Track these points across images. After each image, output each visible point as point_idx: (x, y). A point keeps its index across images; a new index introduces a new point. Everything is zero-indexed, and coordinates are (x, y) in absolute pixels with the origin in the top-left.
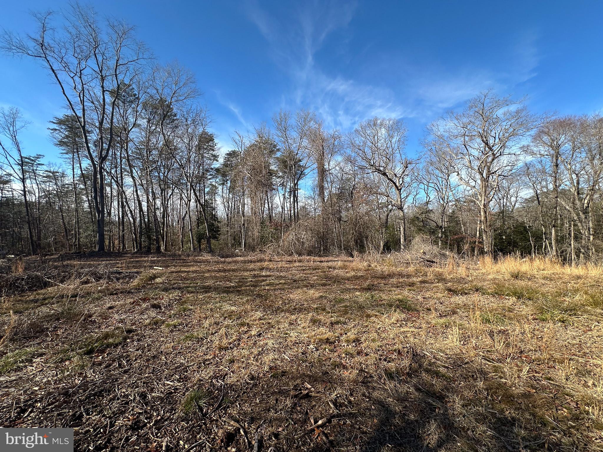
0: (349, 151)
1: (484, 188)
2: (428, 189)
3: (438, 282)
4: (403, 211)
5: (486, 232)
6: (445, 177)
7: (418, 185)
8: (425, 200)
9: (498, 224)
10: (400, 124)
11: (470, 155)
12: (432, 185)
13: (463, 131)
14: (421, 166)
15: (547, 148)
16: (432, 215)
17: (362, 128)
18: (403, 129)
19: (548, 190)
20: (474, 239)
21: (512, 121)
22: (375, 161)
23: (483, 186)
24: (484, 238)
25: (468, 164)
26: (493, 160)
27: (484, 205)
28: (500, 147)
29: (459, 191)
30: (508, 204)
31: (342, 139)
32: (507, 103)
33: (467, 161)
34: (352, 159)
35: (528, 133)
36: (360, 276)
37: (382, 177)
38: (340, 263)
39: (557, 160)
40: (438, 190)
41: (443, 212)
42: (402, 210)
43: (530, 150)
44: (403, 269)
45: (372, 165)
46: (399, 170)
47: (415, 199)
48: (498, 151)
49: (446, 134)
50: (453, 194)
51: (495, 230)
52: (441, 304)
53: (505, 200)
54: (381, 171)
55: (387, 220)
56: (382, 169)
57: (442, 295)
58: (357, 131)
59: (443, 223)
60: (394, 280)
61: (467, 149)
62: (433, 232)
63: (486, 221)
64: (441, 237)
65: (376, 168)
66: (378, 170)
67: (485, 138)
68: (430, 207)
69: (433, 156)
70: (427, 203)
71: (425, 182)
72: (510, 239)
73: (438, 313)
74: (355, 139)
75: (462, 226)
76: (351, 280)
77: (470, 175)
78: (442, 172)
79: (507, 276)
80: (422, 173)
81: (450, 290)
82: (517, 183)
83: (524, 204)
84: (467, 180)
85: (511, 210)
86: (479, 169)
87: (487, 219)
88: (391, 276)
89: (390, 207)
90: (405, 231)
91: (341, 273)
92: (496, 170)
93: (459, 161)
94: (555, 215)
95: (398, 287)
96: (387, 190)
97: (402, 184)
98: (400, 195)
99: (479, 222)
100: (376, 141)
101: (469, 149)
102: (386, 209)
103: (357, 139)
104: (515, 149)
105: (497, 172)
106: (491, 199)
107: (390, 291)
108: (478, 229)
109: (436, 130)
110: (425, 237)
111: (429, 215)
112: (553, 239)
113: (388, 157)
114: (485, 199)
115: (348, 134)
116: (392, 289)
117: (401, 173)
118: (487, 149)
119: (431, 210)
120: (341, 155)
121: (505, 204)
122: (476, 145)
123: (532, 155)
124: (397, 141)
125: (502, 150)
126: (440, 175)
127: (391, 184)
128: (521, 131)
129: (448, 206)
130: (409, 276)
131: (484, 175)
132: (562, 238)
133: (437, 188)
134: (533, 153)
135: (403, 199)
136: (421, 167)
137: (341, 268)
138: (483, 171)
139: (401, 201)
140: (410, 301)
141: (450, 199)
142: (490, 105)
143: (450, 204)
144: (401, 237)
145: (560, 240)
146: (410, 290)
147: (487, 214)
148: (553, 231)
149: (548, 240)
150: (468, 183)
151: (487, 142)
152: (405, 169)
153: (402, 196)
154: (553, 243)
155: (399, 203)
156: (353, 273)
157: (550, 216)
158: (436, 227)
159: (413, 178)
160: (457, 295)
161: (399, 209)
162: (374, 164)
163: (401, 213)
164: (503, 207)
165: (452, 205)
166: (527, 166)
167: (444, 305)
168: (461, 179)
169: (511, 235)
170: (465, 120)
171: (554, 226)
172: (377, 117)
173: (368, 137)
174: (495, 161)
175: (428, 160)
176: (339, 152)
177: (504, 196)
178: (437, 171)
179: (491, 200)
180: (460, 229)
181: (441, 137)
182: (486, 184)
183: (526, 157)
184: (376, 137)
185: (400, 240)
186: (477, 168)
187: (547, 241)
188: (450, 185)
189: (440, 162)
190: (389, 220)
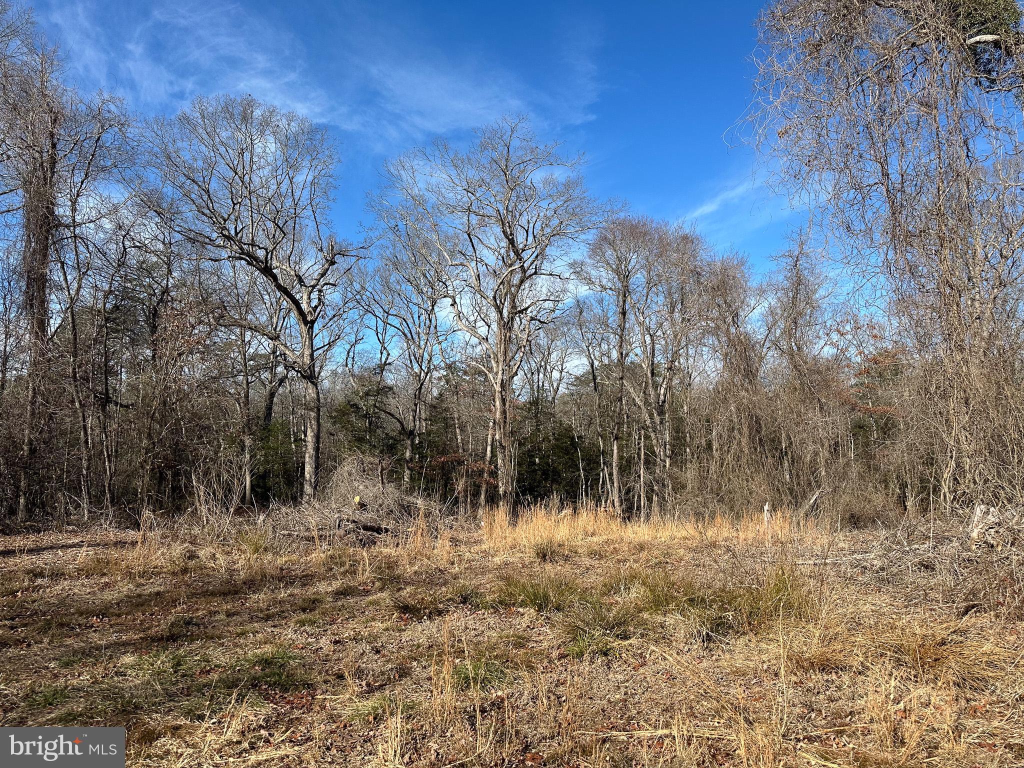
0: (153, 177)
1: (503, 345)
2: (385, 329)
3: (382, 589)
4: (315, 385)
5: (504, 448)
6: (426, 306)
7: (362, 317)
8: (376, 358)
9: (528, 429)
10: (319, 136)
11: (478, 261)
12: (395, 321)
13: (465, 199)
14: (370, 266)
15: (611, 275)
16: (391, 402)
17: (203, 117)
18: (327, 152)
19: (611, 361)
20: (480, 464)
21: (559, 203)
22: (240, 227)
23: (501, 338)
24: (500, 462)
25: (474, 282)
26: (522, 282)
27: (503, 385)
28: (535, 255)
29: (455, 346)
30: (546, 384)
31: (132, 132)
32: (551, 160)
33: (473, 274)
34: (164, 205)
35: (583, 237)
36: (150, 595)
37: (261, 279)
38: (84, 555)
39: (624, 301)
40: (409, 335)
41: (418, 395)
42: (312, 383)
43: (587, 273)
44: (294, 557)
45: (228, 238)
46: (311, 266)
47: (351, 354)
48: (532, 263)
49: (432, 198)
50: (442, 351)
51: (520, 444)
52: (378, 652)
53: (541, 375)
54: (256, 259)
55: (269, 408)
56: (261, 254)
57: (385, 625)
58: (185, 120)
59: (418, 423)
60: (259, 599)
61: (473, 246)
62: (390, 447)
63: (505, 422)
64: (411, 459)
65: (241, 248)
66: (248, 255)
67: (510, 227)
68: (390, 379)
69: (399, 246)
70: (382, 367)
71: (379, 312)
72: (548, 464)
73: (364, 683)
74: (179, 144)
75: (458, 431)
76: (113, 614)
77: (478, 309)
78: (421, 292)
79: (529, 555)
80: (373, 286)
81: (405, 609)
82: (563, 340)
83: (574, 388)
84: (472, 319)
85: (550, 399)
86: (494, 298)
87: (505, 417)
88: (253, 584)
89: (280, 369)
90: (318, 442)
91: (81, 589)
92: (527, 306)
93: (457, 271)
94: (619, 414)
95: (268, 618)
96: (275, 320)
97: (316, 307)
98: (311, 339)
99: (491, 424)
100: (247, 168)
101: (479, 247)
102: (269, 376)
103: (185, 144)
104: (560, 266)
105: (530, 310)
106: (516, 372)
107: (239, 635)
108: (489, 442)
109: (410, 181)
110: (368, 459)
111: (385, 399)
112: (614, 464)
113: (281, 224)
114: (503, 370)
115: (157, 122)
116: (248, 627)
117: (316, 276)
118: (512, 254)
119: (391, 388)
120: (126, 182)
121: (541, 384)
122: (492, 240)
123: (588, 284)
124: (308, 183)
125: (539, 262)
126: (416, 299)
127: (286, 303)
128: (573, 230)
129: (430, 380)
130: (307, 579)
131: (505, 313)
132: (629, 461)
133: (406, 331)
134: (589, 282)
135: (321, 351)
136: (370, 270)
137: (85, 572)
138: (503, 304)
139: (312, 355)
140: (295, 658)
141: (436, 362)
142: (521, 153)
143: (436, 374)
144: (307, 459)
145: (626, 467)
146: (302, 623)
147: (507, 406)
148: (615, 447)
149: (607, 467)
150: (473, 329)
151: (513, 238)
152: (326, 266)
153: (318, 343)
154: (615, 472)
155: (307, 360)
156: (126, 588)
157: (611, 417)
158: (400, 433)
159: (350, 295)
160: (420, 620)
161: (303, 377)
162: (237, 234)
163: (311, 392)
164: (538, 392)
165: (440, 379)
166: (580, 306)
167: (384, 656)
168: (459, 315)
169: (549, 456)
170: (472, 174)
171: (617, 438)
172: (254, 96)
173: (222, 149)
174: (527, 284)
175: (388, 253)
176: (115, 170)
177: (541, 366)
178: (410, 287)
179: (516, 374)
180: (451, 440)
181: (419, 201)
182: (508, 334)
183: (579, 287)
184: (247, 156)
185: (303, 469)
186: (491, 294)
187: (605, 468)
188: (436, 328)
189: (415, 264)
190: (275, 408)
